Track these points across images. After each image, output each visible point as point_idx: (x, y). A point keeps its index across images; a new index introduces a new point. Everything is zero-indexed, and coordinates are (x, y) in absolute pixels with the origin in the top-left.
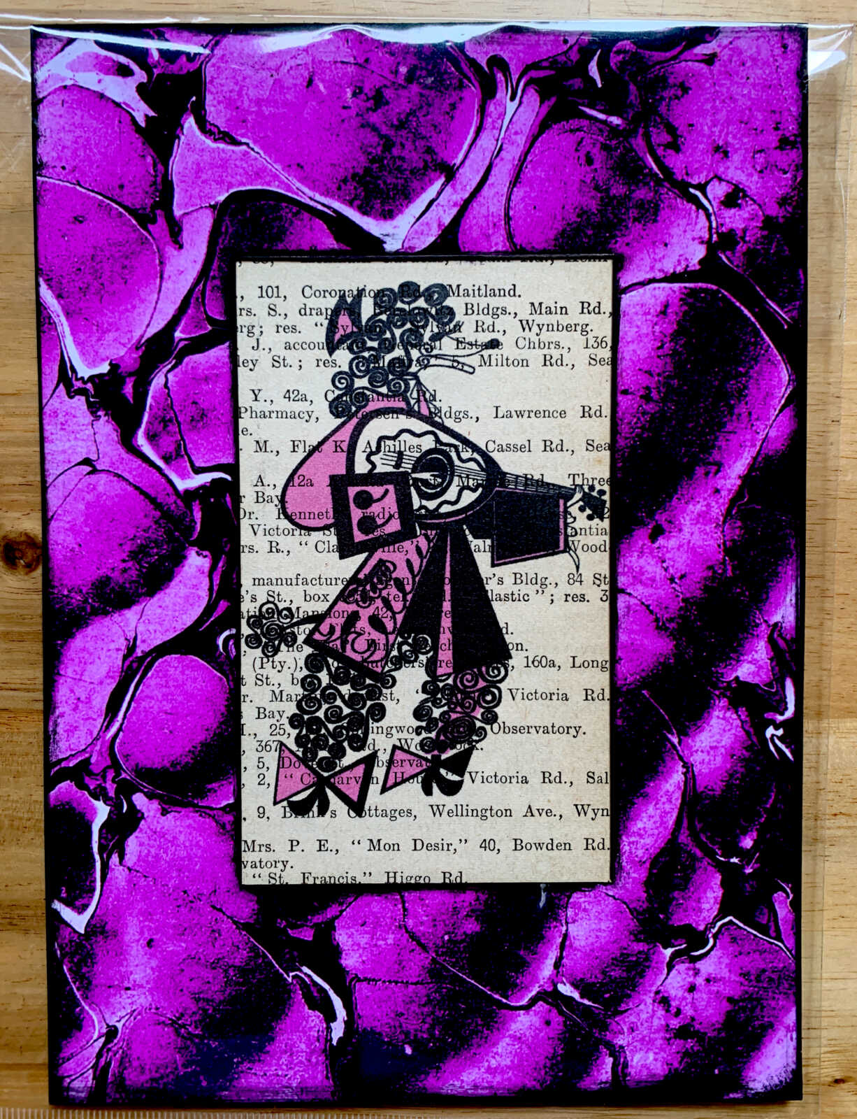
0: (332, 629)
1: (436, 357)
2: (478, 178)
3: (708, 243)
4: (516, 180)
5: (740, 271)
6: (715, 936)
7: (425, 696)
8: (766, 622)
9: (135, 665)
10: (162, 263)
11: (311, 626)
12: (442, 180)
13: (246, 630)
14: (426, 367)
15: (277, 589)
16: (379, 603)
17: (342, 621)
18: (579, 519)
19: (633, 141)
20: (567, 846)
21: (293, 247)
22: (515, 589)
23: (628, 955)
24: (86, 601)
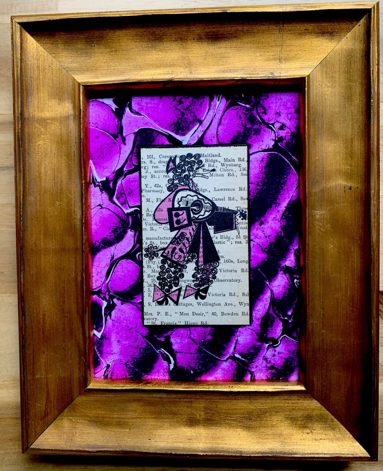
0: (168, 252)
1: (197, 174)
2: (209, 124)
3: (275, 140)
4: (220, 124)
5: (284, 148)
6: (281, 341)
7: (195, 271)
8: (293, 249)
9: (114, 262)
10: (120, 149)
11: (163, 251)
12: (199, 124)
13: (144, 252)
14: (194, 177)
15: (153, 241)
16: (182, 244)
17: (171, 250)
18: (239, 219)
19: (253, 112)
20: (237, 314)
21: (157, 144)
22: (221, 240)
23: (255, 346)
24: (100, 244)
